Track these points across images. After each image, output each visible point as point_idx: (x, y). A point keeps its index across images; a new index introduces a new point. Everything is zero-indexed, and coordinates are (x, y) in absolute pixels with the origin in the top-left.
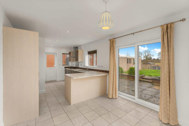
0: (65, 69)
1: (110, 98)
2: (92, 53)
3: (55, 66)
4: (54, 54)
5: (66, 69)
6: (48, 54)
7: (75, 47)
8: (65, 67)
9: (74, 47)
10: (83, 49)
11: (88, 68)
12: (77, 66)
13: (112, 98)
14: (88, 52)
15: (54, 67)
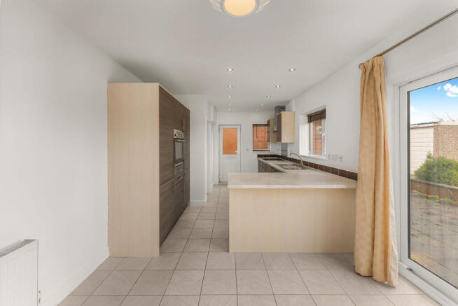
0: (259, 161)
1: (359, 274)
2: (317, 117)
3: (238, 151)
4: (236, 127)
5: (261, 159)
6: (224, 127)
7: (279, 106)
8: (259, 156)
9: (276, 108)
10: (294, 110)
11: (303, 159)
12: (284, 154)
13: (370, 277)
14: (308, 116)
15: (236, 153)
